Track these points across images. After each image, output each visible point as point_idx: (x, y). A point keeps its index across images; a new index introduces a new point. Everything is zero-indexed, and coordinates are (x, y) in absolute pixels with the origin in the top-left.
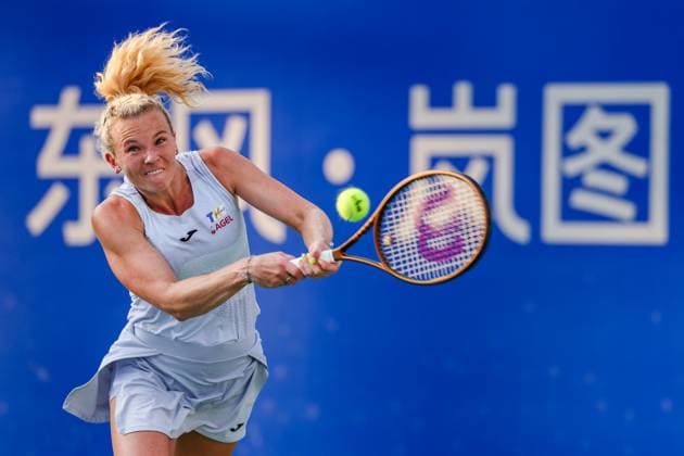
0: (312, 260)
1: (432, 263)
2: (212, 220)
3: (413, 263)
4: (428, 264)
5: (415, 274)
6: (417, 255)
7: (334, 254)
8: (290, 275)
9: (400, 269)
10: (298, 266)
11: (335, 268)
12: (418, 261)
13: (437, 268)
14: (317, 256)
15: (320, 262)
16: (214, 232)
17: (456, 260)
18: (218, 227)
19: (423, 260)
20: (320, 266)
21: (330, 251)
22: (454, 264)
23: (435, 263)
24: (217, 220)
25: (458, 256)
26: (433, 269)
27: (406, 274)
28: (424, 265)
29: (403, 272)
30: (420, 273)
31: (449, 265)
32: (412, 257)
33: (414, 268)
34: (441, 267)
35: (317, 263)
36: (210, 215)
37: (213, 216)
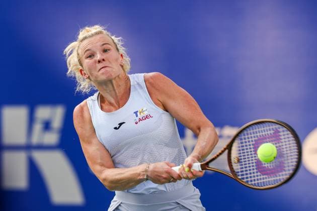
0: (187, 169)
1: (264, 176)
2: (137, 116)
3: (252, 175)
4: (262, 177)
5: (253, 183)
6: (255, 171)
7: (202, 166)
8: (173, 177)
9: (243, 179)
10: (178, 172)
11: (201, 174)
12: (256, 174)
13: (268, 180)
14: (190, 166)
15: (192, 171)
16: (136, 123)
17: (280, 176)
18: (140, 120)
19: (259, 174)
20: (192, 172)
21: (199, 164)
22: (278, 178)
23: (266, 176)
24: (140, 116)
25: (280, 174)
26: (265, 180)
27: (247, 182)
28: (259, 177)
29: (245, 180)
30: (256, 182)
31: (275, 178)
32: (252, 171)
33: (253, 179)
34: (270, 179)
35: (190, 171)
36: (136, 113)
37: (138, 113)
